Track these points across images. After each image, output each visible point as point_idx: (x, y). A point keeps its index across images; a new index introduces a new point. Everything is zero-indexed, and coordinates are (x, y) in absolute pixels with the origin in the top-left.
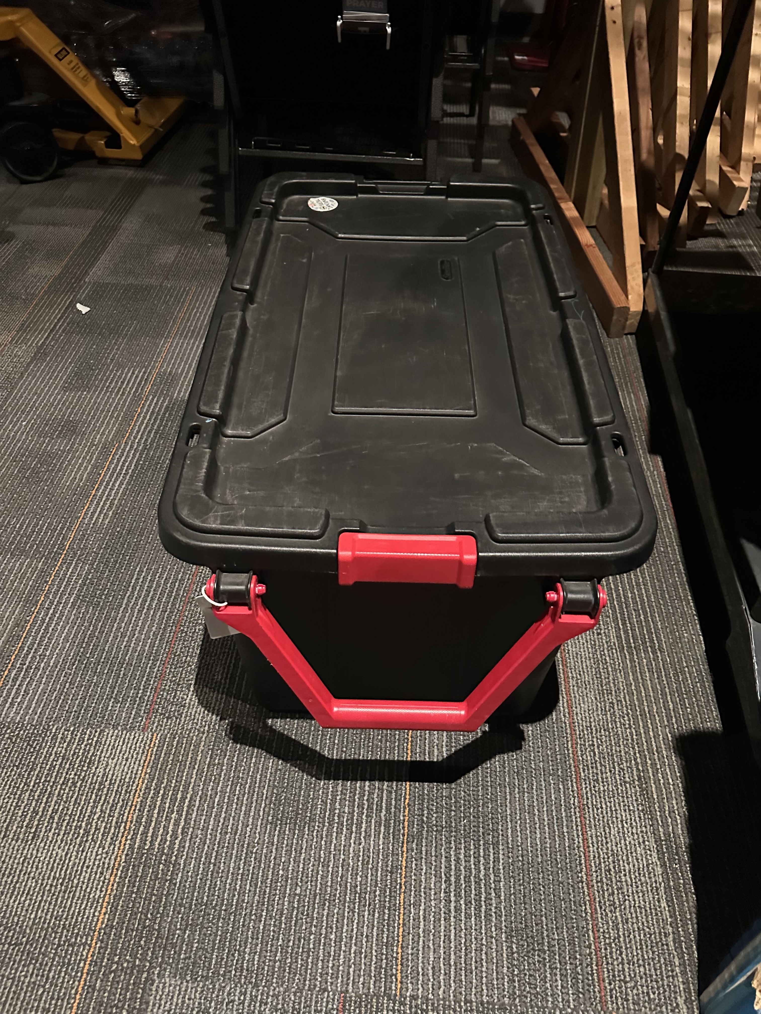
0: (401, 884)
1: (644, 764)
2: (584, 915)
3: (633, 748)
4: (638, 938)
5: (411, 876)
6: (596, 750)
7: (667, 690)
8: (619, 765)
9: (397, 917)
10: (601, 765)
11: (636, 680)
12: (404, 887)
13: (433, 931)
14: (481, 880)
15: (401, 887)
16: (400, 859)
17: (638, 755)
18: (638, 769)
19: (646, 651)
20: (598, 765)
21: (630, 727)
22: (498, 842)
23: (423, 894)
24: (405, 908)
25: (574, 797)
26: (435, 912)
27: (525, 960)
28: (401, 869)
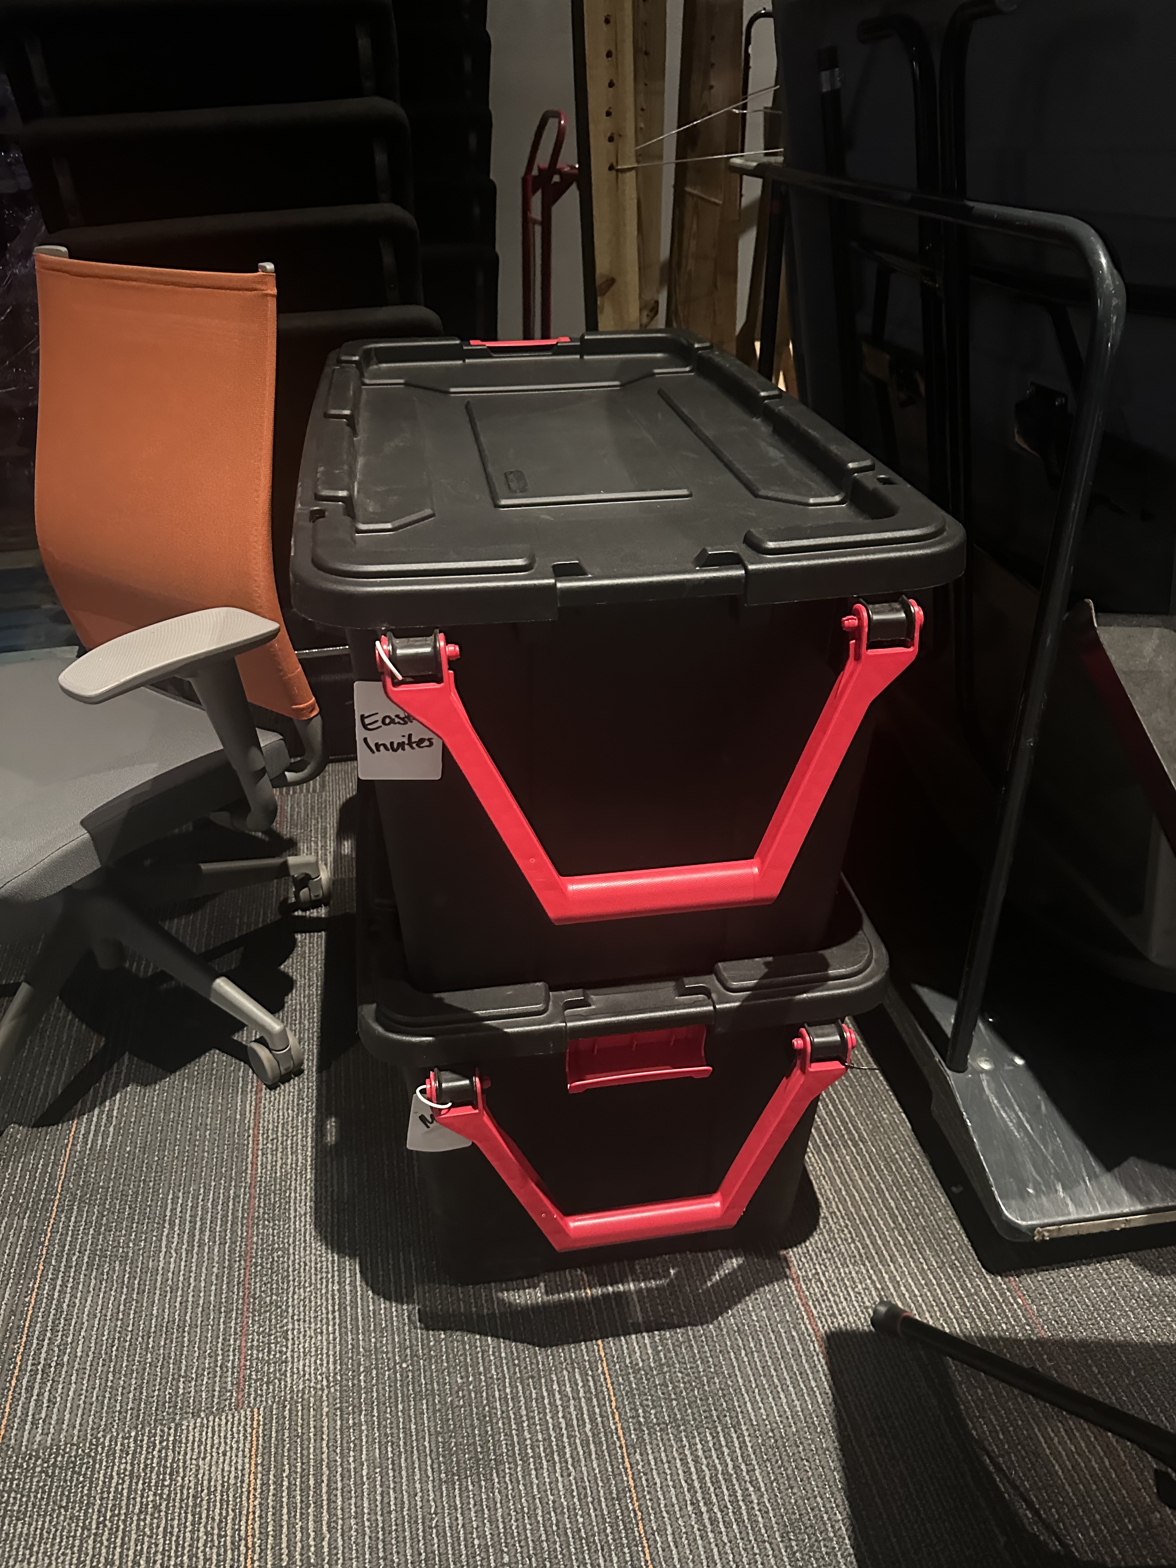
0: (634, 1510)
1: (882, 1280)
2: (864, 1481)
3: (864, 1265)
4: (932, 1488)
5: (644, 1496)
6: (823, 1279)
7: (883, 1186)
8: (853, 1289)
9: (641, 1554)
10: (833, 1295)
11: (844, 1183)
12: (639, 1514)
13: (691, 1557)
14: (731, 1475)
15: (636, 1515)
16: (625, 1478)
17: (871, 1272)
18: (876, 1289)
19: (846, 1146)
20: (830, 1296)
21: (853, 1241)
22: (739, 1422)
23: (665, 1514)
24: (648, 1540)
25: (813, 1342)
26: (686, 1533)
27: (810, 1557)
28: (630, 1491)
